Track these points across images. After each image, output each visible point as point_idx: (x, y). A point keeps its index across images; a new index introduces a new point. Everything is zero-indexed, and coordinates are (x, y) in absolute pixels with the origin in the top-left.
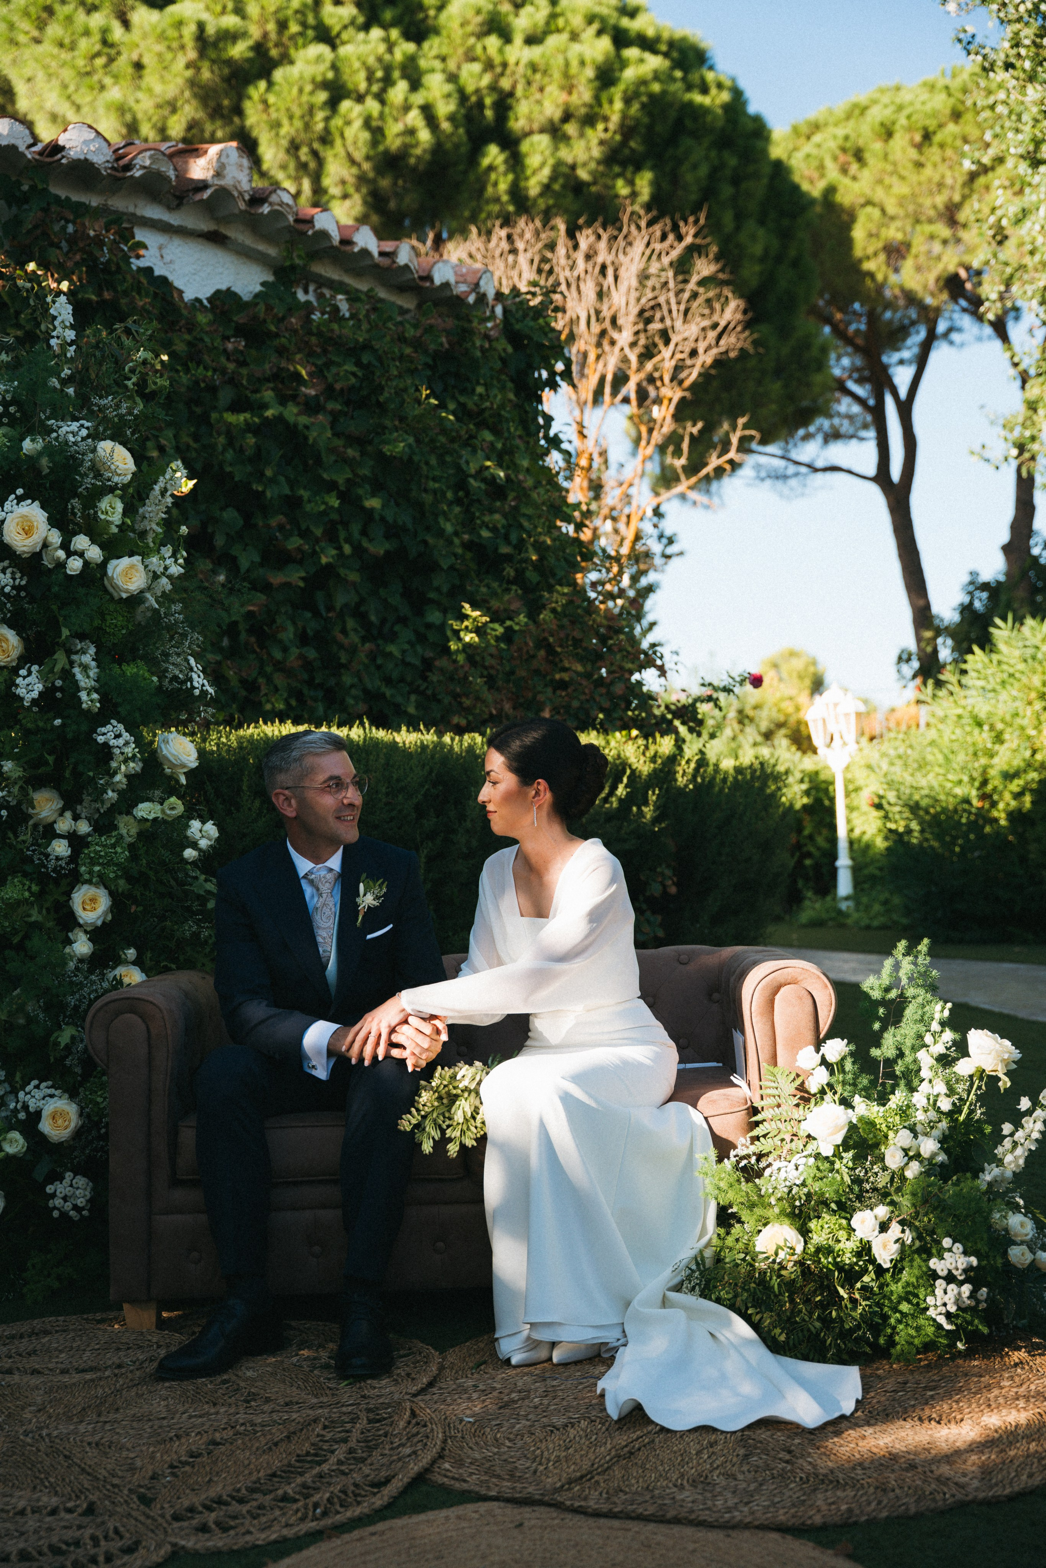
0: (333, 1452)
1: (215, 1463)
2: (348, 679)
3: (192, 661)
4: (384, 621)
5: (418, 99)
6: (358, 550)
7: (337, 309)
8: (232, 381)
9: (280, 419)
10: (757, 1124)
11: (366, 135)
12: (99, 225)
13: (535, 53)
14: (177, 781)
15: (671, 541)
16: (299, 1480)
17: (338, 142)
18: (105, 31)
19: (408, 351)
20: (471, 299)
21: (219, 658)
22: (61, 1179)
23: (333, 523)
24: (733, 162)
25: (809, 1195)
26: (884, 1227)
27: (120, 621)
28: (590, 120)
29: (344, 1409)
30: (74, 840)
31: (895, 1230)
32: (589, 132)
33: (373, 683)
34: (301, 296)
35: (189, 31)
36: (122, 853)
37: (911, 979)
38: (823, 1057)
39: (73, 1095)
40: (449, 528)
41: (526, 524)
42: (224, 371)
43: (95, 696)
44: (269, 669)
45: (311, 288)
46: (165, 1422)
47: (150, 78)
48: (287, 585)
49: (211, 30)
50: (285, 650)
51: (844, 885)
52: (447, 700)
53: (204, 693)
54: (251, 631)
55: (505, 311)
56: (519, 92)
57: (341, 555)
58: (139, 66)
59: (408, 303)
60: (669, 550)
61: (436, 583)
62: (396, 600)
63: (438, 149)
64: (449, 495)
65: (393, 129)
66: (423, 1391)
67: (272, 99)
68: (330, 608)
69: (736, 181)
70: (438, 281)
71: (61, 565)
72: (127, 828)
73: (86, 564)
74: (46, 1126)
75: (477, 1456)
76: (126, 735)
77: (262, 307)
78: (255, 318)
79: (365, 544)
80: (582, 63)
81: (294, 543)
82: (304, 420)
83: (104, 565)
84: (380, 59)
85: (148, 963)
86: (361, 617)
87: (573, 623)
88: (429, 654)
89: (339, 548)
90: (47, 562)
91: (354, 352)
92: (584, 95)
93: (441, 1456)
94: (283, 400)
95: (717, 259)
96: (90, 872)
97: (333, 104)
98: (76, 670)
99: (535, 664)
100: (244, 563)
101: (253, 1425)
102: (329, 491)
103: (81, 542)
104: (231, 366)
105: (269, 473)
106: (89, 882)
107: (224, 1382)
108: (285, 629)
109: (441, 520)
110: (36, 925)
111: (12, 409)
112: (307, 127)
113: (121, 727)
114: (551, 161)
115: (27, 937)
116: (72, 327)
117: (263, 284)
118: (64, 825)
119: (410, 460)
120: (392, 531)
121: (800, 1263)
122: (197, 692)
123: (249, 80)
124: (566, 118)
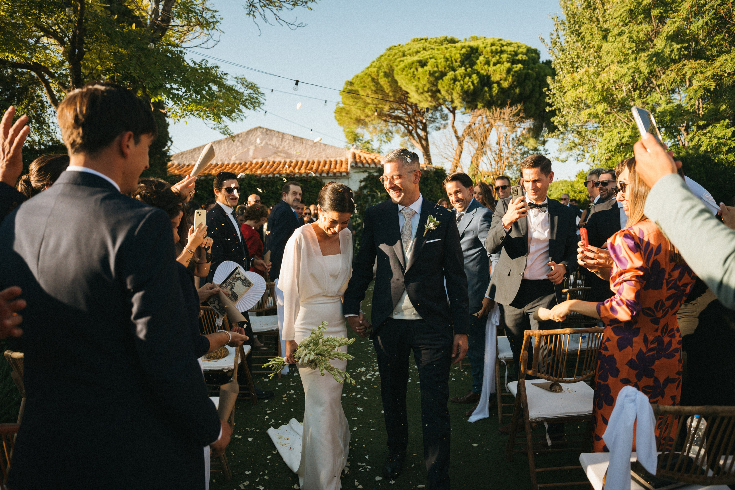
5: (471, 80)
11: (460, 88)
15: (547, 151)
17: (455, 90)
18: (414, 72)
24: (538, 83)
28: (506, 80)
35: (428, 73)
47: (421, 81)
49: (431, 72)
56: (492, 76)
58: (419, 78)
60: (547, 153)
65: (466, 87)
84: (463, 73)
112: (450, 87)
123: (439, 79)
124: (501, 80)
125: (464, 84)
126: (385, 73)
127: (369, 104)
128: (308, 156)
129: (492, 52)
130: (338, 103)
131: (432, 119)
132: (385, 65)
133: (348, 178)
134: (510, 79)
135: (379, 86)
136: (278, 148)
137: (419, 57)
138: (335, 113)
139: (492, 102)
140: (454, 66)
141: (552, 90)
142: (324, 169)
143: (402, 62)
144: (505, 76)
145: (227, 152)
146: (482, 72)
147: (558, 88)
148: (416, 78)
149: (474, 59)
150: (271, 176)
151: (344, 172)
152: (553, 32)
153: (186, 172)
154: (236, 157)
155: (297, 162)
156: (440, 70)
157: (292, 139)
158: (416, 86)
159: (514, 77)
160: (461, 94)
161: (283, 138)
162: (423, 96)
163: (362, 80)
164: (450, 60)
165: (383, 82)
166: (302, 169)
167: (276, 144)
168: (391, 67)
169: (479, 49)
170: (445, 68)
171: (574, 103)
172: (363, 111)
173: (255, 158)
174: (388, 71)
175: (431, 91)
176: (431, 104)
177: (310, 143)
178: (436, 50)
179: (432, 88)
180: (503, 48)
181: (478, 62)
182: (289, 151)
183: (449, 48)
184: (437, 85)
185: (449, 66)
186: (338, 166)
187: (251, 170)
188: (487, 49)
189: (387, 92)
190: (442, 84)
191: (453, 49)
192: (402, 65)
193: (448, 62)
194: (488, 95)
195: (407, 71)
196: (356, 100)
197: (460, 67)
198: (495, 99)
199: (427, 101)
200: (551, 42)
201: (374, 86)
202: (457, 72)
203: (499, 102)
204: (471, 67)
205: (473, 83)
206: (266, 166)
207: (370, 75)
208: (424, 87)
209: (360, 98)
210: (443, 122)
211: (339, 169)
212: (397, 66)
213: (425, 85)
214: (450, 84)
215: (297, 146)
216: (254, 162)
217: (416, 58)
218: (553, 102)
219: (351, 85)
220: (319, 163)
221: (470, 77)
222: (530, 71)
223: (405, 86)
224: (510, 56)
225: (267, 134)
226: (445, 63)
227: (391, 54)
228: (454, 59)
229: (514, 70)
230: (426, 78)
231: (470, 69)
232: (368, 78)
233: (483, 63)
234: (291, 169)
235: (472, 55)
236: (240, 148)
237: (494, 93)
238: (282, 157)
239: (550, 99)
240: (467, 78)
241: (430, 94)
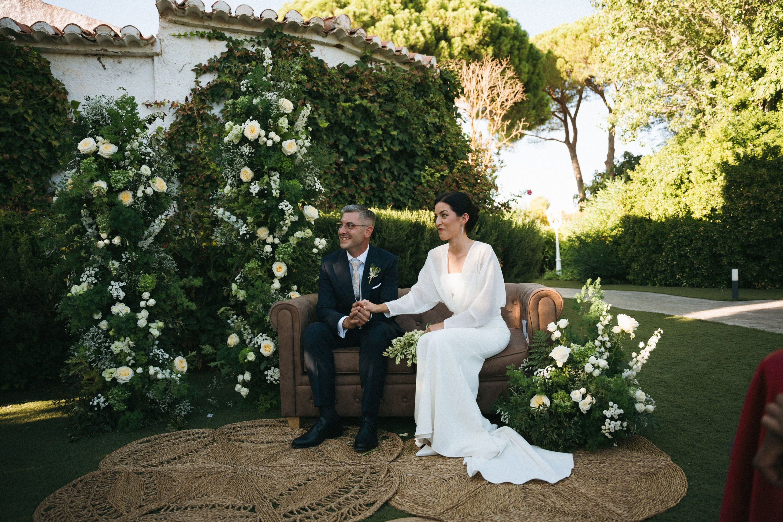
0: (353, 487)
1: (306, 489)
2: (387, 194)
3: (316, 179)
4: (399, 174)
5: (420, 28)
6: (390, 149)
7: (381, 69)
8: (344, 93)
9: (361, 105)
10: (531, 354)
11: (404, 40)
12: (299, 43)
13: (455, 13)
14: (311, 223)
15: (502, 162)
16: (338, 500)
19: (406, 82)
20: (428, 66)
21: (341, 186)
22: (270, 369)
23: (380, 140)
24: (517, 44)
25: (552, 383)
26: (584, 397)
27: (289, 164)
28: (473, 32)
29: (362, 467)
30: (274, 246)
31: (589, 398)
32: (472, 35)
33: (396, 195)
34: (369, 66)
36: (290, 250)
37: (593, 294)
38: (558, 326)
39: (273, 338)
40: (421, 141)
41: (448, 140)
42: (341, 89)
43: (278, 191)
44: (359, 191)
45: (373, 63)
46: (292, 468)
48: (364, 161)
49: (357, 14)
50: (364, 184)
51: (559, 266)
52: (421, 200)
53: (320, 191)
54: (352, 178)
55: (441, 71)
56: (450, 26)
57: (383, 151)
59: (407, 68)
60: (502, 165)
61: (417, 161)
62: (403, 167)
63: (426, 43)
64: (421, 130)
65: (412, 38)
66: (394, 460)
67: (375, 31)
68: (380, 170)
69: (519, 49)
70: (416, 60)
71: (265, 143)
72: (293, 241)
73: (274, 142)
74: (262, 350)
75: (411, 493)
76: (290, 206)
77: (355, 68)
78: (353, 72)
79: (392, 147)
80: (470, 16)
81: (367, 147)
82: (369, 105)
83: (280, 143)
84: (408, 18)
85: (302, 291)
86: (392, 173)
87: (465, 173)
88: (415, 185)
89: (383, 149)
90: (261, 143)
91: (387, 82)
92: (471, 25)
93: (396, 493)
94: (362, 98)
95: (514, 71)
96: (279, 258)
97: (394, 31)
98: (272, 183)
99: (452, 188)
100: (350, 155)
101: (325, 472)
102: (379, 128)
103: (272, 134)
104: (344, 88)
105: (357, 123)
106: (279, 261)
107: (320, 451)
108: (364, 177)
109: (418, 138)
110: (260, 277)
111: (250, 89)
112: (386, 38)
113: (288, 203)
114: (461, 45)
115: (256, 281)
116: (270, 59)
117: (356, 61)
118: (270, 240)
119: (407, 118)
120: (401, 143)
121: (549, 410)
122: (317, 190)
124: (465, 32)
156: (371, 12)
214: (387, 34)
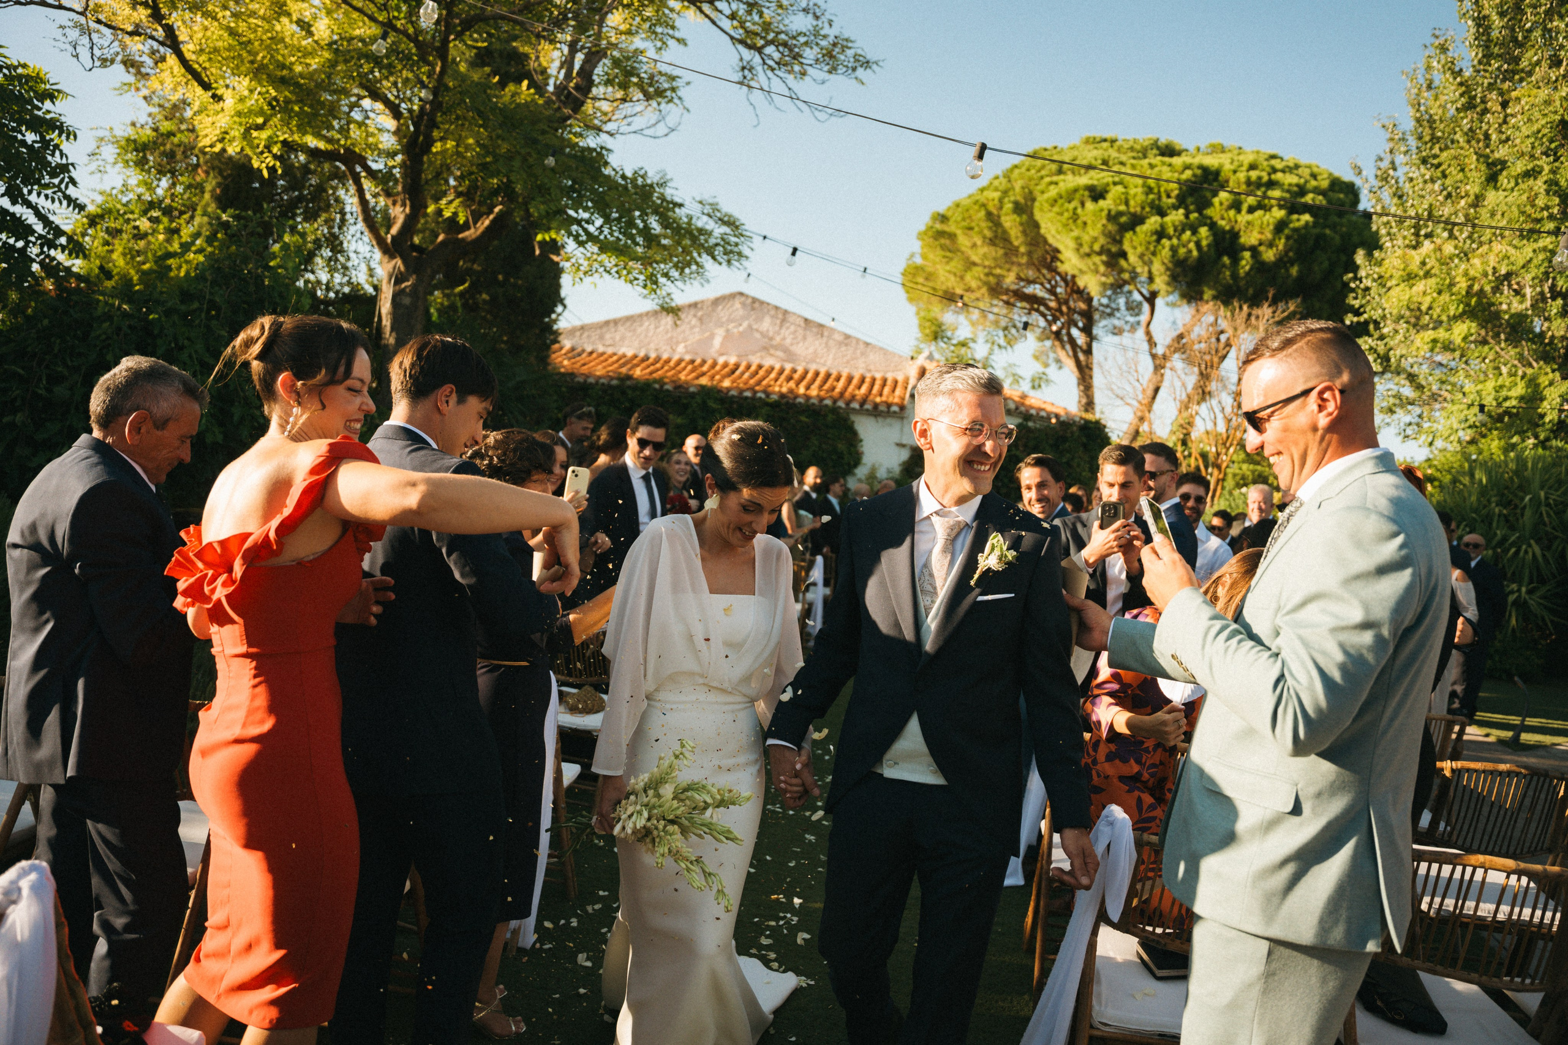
5: (1194, 239)
11: (1170, 253)
17: (1159, 256)
18: (1075, 209)
28: (1271, 245)
32: (1269, 250)
35: (1104, 214)
47: (1089, 228)
49: (1113, 213)
56: (1242, 233)
58: (1085, 223)
65: (1182, 251)
84: (1181, 222)
112: (1147, 249)
123: (1127, 230)
124: (1260, 244)
125: (1178, 246)
126: (1016, 204)
127: (975, 264)
128: (829, 363)
129: (1249, 182)
130: (912, 255)
131: (1108, 310)
132: (1018, 189)
133: (902, 418)
134: (1281, 244)
135: (1000, 231)
136: (771, 339)
137: (1091, 179)
138: (903, 274)
139: (1235, 288)
140: (1162, 204)
141: (1364, 280)
142: (857, 392)
143: (1052, 187)
144: (1269, 236)
145: (669, 335)
146: (1222, 223)
147: (1376, 276)
148: (1079, 222)
149: (1208, 194)
150: (748, 394)
151: (897, 404)
152: (1382, 155)
153: (584, 365)
154: (686, 347)
155: (806, 372)
156: (1132, 210)
157: (802, 323)
158: (1077, 239)
159: (1291, 242)
160: (1170, 265)
161: (783, 321)
162: (1089, 262)
163: (966, 215)
164: (1156, 191)
165: (1010, 222)
166: (813, 387)
167: (768, 331)
168: (1031, 192)
169: (1222, 174)
170: (1143, 208)
171: (1408, 313)
172: (962, 278)
173: (722, 355)
174: (1022, 201)
175: (1108, 252)
176: (1103, 279)
177: (837, 337)
178: (1128, 166)
179: (1110, 246)
180: (1273, 177)
181: (1216, 201)
182: (794, 348)
183: (1156, 166)
184: (1120, 242)
185: (1152, 205)
186: (886, 390)
187: (712, 378)
188: (1238, 174)
189: (1016, 243)
190: (1132, 241)
191: (1165, 169)
192: (1053, 192)
193: (1151, 196)
194: (1228, 273)
195: (1062, 205)
196: (948, 254)
197: (1176, 207)
198: (1242, 283)
199: (1097, 271)
200: (1376, 176)
201: (990, 228)
202: (1167, 219)
203: (1251, 291)
204: (1200, 210)
205: (1198, 244)
206: (743, 373)
207: (984, 205)
208: (1093, 243)
209: (959, 250)
210: (1132, 319)
211: (888, 397)
212: (1043, 192)
213: (1095, 239)
214: (1149, 243)
215: (810, 339)
216: (721, 361)
217: (1084, 180)
218: (1361, 306)
219: (942, 222)
220: (850, 379)
221: (1195, 232)
222: (1328, 231)
223: (1054, 237)
224: (1287, 195)
225: (753, 309)
226: (1143, 197)
227: (1034, 167)
228: (1166, 191)
229: (1291, 225)
230: (1099, 226)
231: (1196, 215)
232: (978, 211)
233: (1226, 204)
234: (792, 384)
235: (1205, 186)
236: (697, 330)
237: (1241, 271)
238: (777, 357)
239: (1356, 298)
240: (1188, 233)
241: (1104, 258)
